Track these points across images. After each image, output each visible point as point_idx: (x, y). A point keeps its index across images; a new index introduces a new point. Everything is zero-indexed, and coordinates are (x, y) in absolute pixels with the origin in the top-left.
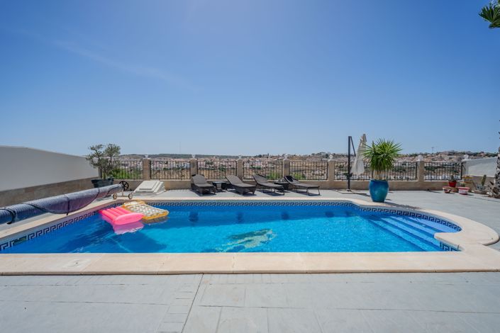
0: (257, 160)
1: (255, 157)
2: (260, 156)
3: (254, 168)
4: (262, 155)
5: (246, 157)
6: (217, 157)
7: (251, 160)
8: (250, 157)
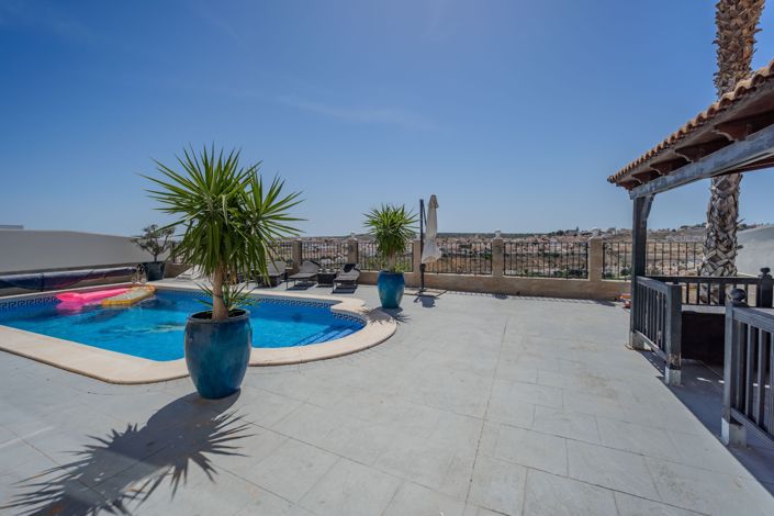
0: (553, 240)
1: (550, 235)
2: (561, 233)
3: (545, 255)
4: (564, 230)
5: (532, 235)
6: (480, 236)
7: (539, 240)
8: (540, 235)
